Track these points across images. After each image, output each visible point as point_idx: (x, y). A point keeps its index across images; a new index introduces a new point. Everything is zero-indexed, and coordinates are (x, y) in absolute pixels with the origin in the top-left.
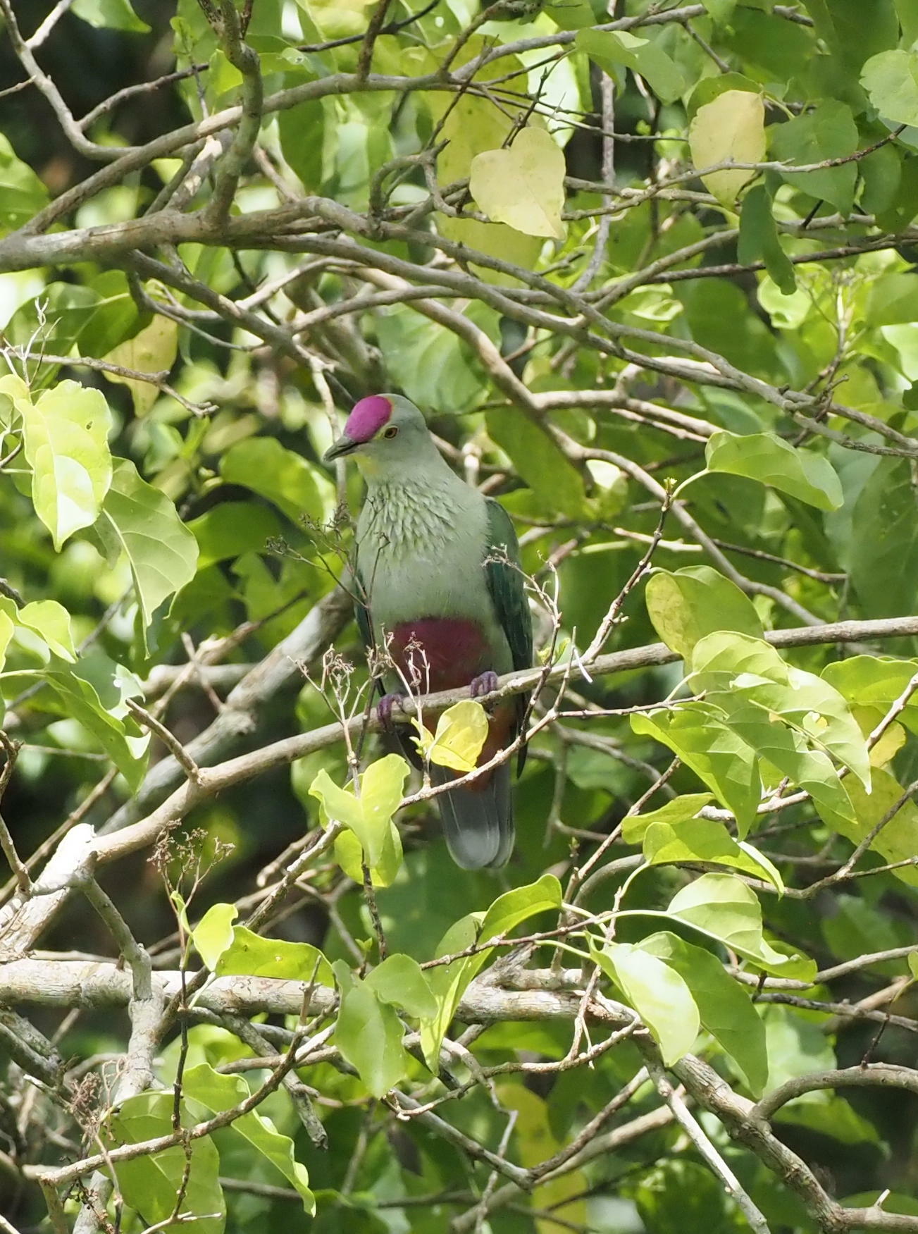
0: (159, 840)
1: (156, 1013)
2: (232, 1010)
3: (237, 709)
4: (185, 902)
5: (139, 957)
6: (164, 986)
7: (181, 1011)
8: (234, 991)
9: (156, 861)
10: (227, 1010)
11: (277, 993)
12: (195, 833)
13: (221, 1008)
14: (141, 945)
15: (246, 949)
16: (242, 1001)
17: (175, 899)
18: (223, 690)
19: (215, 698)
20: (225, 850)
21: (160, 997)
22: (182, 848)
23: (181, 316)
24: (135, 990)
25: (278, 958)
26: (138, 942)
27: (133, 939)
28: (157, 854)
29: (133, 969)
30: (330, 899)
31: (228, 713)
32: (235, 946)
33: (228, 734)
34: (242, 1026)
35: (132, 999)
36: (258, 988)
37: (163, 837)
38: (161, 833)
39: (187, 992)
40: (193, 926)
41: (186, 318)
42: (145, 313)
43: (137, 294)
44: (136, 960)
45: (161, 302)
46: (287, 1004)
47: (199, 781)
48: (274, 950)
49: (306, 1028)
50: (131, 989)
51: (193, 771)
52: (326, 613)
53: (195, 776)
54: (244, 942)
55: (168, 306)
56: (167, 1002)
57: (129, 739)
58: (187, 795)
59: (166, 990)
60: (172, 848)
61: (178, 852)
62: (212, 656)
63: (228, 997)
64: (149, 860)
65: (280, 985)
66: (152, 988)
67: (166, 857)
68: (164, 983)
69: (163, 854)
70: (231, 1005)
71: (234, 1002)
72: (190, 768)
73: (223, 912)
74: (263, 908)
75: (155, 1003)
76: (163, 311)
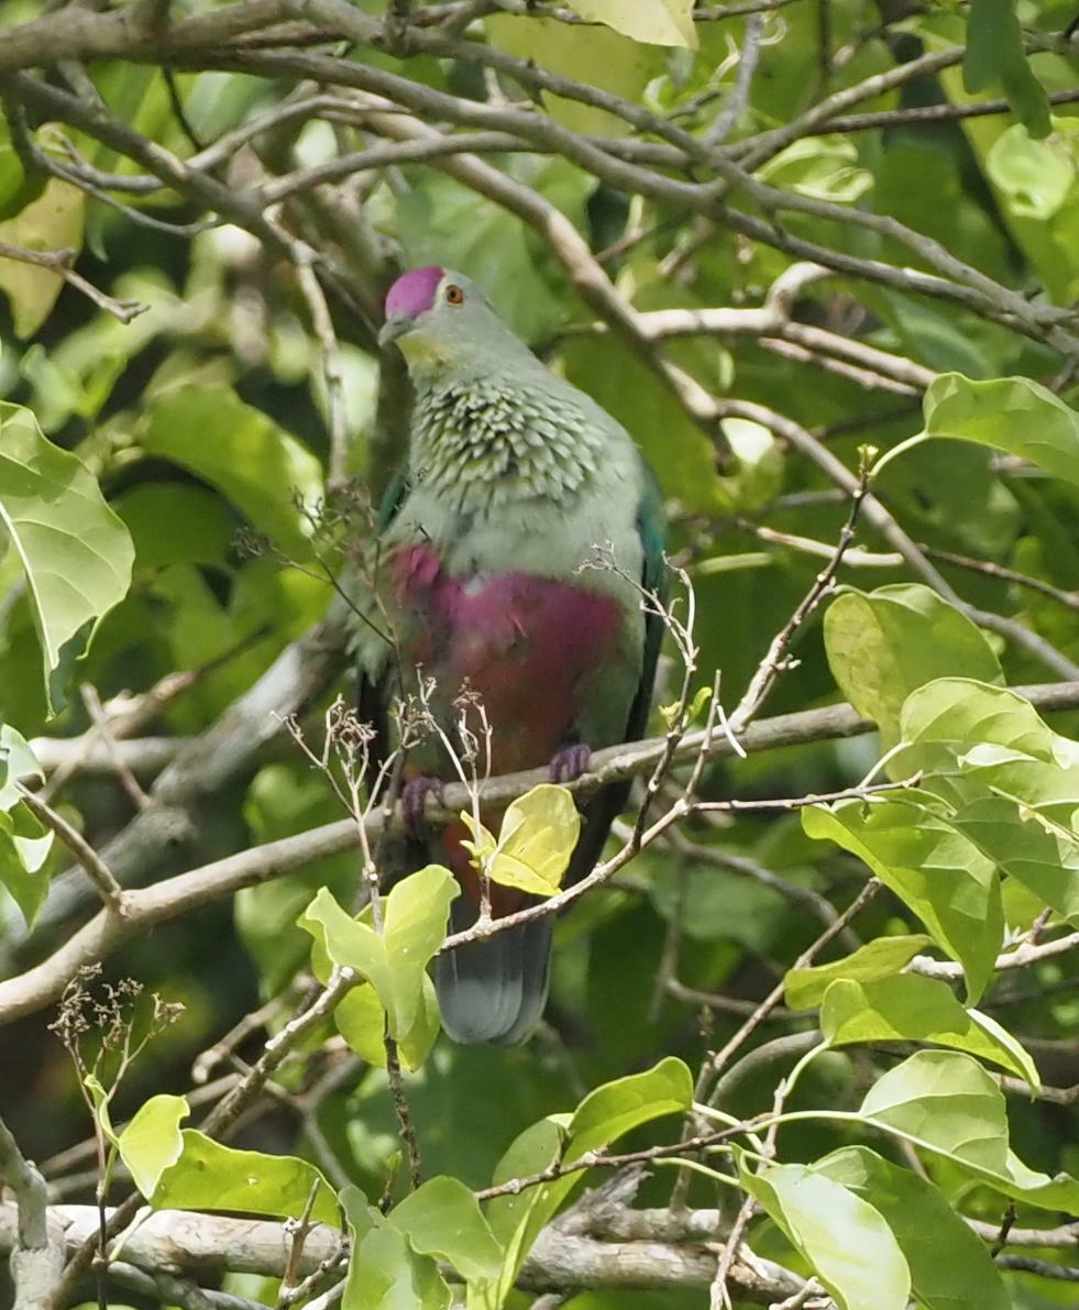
0: (67, 997)
1: (54, 1270)
2: (171, 1268)
3: (169, 803)
4: (107, 1092)
5: (27, 1182)
6: (65, 1229)
7: (98, 1264)
8: (175, 1238)
9: (60, 1029)
10: (164, 1267)
11: (242, 1242)
12: (123, 987)
13: (153, 1264)
14: (32, 1163)
15: (201, 1166)
16: (187, 1254)
17: (91, 1086)
18: (147, 777)
19: (133, 786)
20: (170, 1012)
21: (60, 1245)
22: (103, 1009)
23: (89, 180)
24: (22, 1233)
25: (251, 1181)
26: (26, 1159)
27: (19, 1153)
28: (64, 1019)
29: (19, 1202)
30: (307, 1103)
31: (153, 810)
32: (184, 1161)
33: (155, 843)
34: (186, 1292)
35: (16, 1248)
36: (213, 1234)
37: (73, 992)
38: (70, 986)
39: (107, 1233)
40: (118, 1128)
41: (98, 185)
42: (36, 176)
43: (22, 147)
44: (22, 1188)
45: (61, 160)
46: (258, 1259)
47: (123, 910)
48: (245, 1168)
49: (294, 1291)
50: (16, 1233)
51: (114, 894)
52: (308, 656)
53: (116, 903)
54: (198, 1155)
55: (71, 165)
56: (70, 1254)
57: (18, 841)
58: (105, 929)
59: (69, 1234)
60: (87, 1010)
61: (96, 1017)
62: (121, 726)
63: (164, 1247)
64: (50, 1027)
65: (246, 1229)
66: (48, 1231)
67: (78, 1024)
68: (65, 1224)
69: (72, 1019)
70: (170, 1259)
71: (174, 1255)
72: (109, 889)
73: (165, 1109)
74: (225, 1106)
75: (53, 1253)
76: (61, 172)
